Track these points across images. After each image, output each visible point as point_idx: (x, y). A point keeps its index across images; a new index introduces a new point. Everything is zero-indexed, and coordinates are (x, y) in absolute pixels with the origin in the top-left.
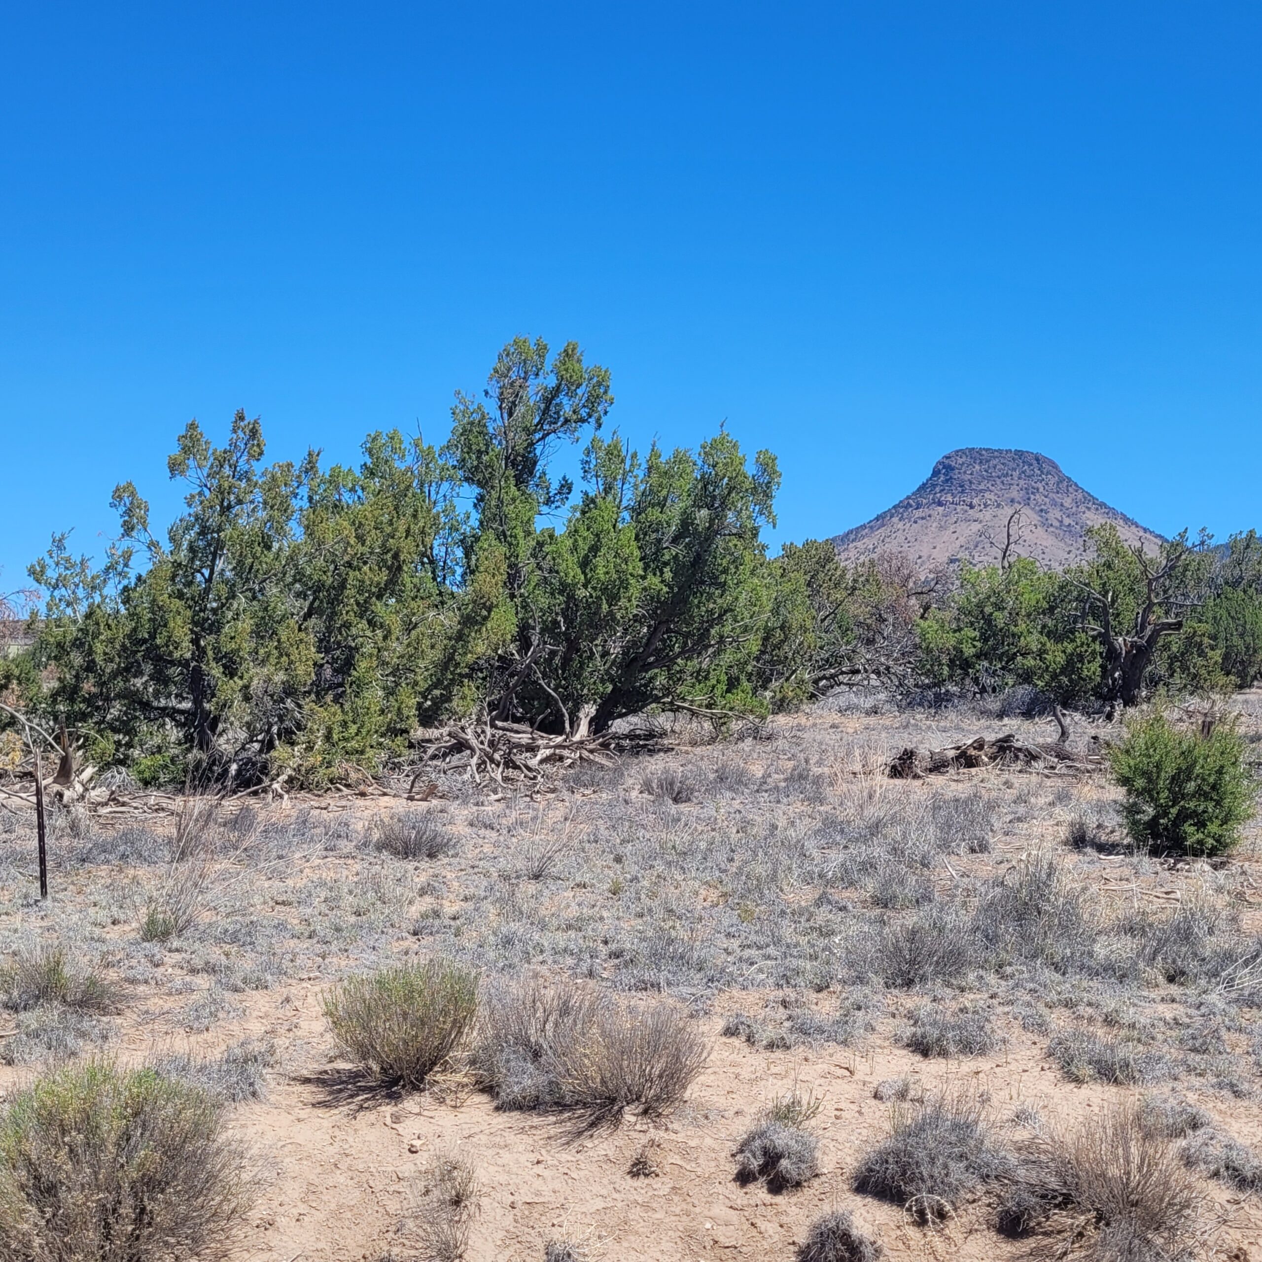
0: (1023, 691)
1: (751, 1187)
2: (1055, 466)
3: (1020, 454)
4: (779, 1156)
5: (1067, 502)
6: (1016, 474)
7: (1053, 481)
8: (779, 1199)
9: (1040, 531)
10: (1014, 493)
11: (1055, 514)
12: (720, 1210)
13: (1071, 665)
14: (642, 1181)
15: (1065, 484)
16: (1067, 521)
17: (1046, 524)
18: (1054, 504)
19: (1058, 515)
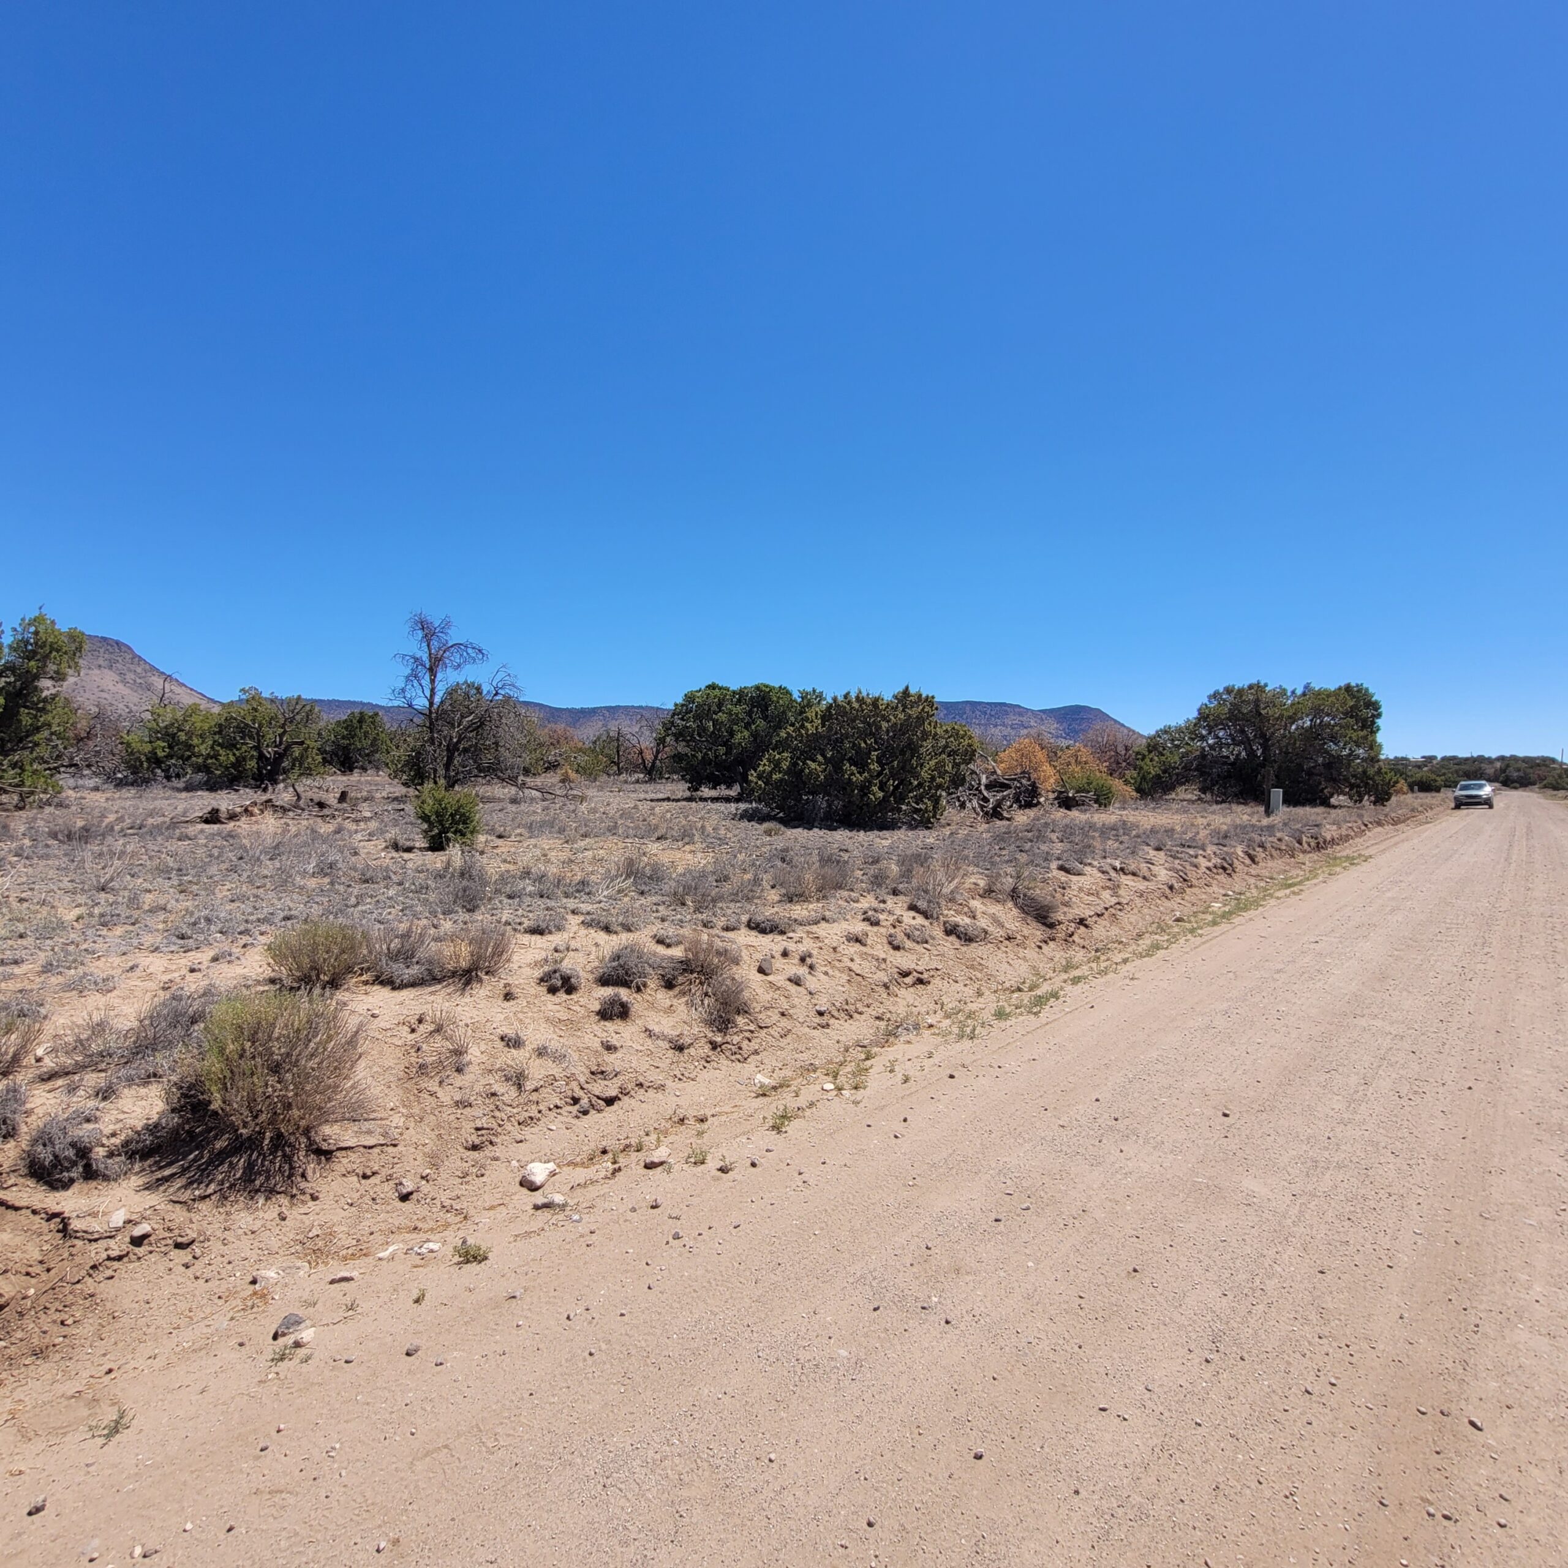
0: (201, 777)
1: (558, 994)
2: (130, 648)
3: (104, 639)
4: (569, 978)
5: (139, 670)
6: (102, 650)
7: (128, 657)
8: (572, 996)
9: (120, 686)
10: (101, 662)
11: (130, 676)
12: (550, 1006)
13: (240, 762)
14: (512, 1003)
15: (138, 659)
16: (139, 681)
17: (124, 682)
18: (130, 670)
19: (133, 677)
